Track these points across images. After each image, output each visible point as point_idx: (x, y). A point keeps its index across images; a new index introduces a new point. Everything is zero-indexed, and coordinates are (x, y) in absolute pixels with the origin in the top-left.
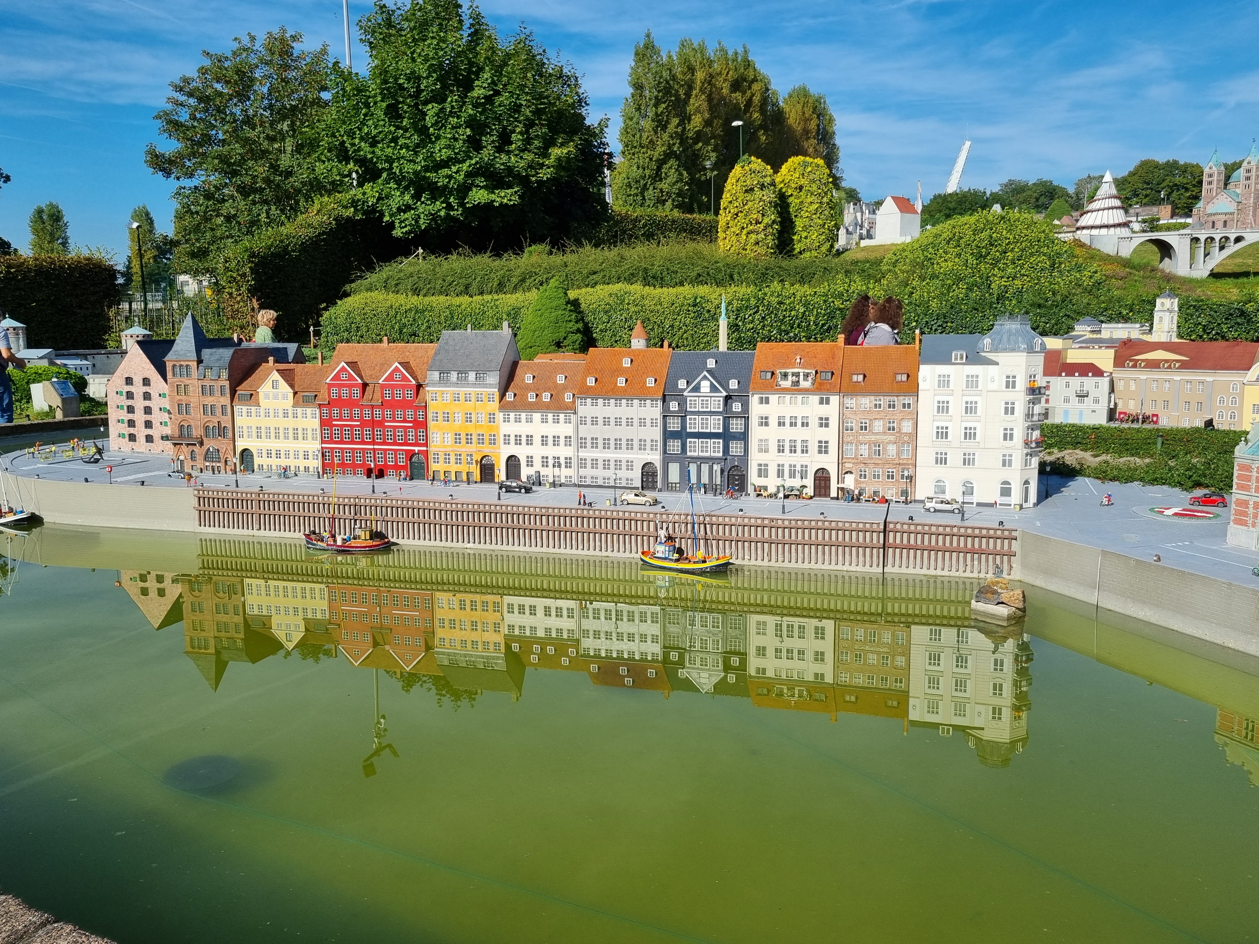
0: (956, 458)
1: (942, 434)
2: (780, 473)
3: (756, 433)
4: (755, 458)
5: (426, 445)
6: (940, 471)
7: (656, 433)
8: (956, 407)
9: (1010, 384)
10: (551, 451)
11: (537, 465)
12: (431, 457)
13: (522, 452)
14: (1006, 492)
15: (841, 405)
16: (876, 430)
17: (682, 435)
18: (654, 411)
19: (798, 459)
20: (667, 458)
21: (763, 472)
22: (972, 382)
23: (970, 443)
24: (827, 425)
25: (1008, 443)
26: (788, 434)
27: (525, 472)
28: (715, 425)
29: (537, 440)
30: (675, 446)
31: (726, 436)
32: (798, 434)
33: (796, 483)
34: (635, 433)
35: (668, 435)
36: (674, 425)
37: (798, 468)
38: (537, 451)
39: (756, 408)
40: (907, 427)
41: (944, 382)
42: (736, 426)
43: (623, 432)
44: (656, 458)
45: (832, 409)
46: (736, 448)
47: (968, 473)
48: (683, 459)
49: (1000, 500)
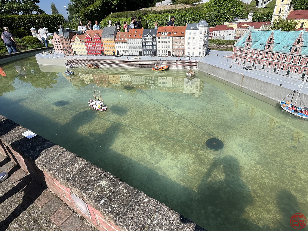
0: (191, 48)
1: (189, 44)
2: (162, 52)
3: (158, 44)
4: (158, 49)
5: (103, 49)
6: (189, 51)
7: (141, 45)
8: (192, 39)
9: (201, 33)
10: (124, 49)
11: (122, 52)
12: (104, 51)
13: (119, 50)
14: (200, 54)
15: (172, 38)
16: (178, 43)
17: (145, 46)
18: (140, 41)
19: (165, 49)
20: (143, 50)
21: (159, 52)
22: (195, 33)
23: (194, 45)
24: (170, 43)
25: (200, 45)
26: (163, 44)
27: (120, 53)
28: (151, 43)
29: (121, 47)
30: (144, 48)
31: (153, 45)
32: (165, 44)
33: (165, 54)
34: (138, 45)
35: (143, 46)
36: (144, 44)
37: (165, 51)
38: (122, 49)
39: (158, 40)
40: (183, 42)
41: (190, 33)
42: (154, 44)
43: (136, 45)
44: (141, 50)
45: (171, 39)
46: (155, 48)
47: (194, 51)
48: (146, 50)
49: (199, 55)
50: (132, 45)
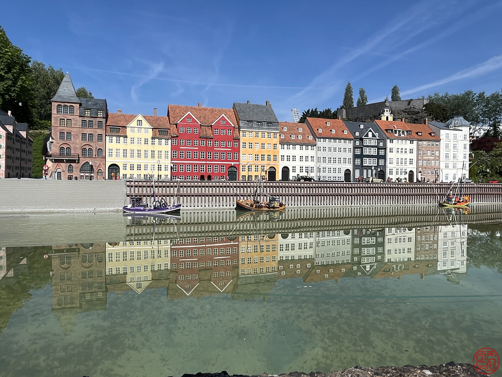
0: (451, 166)
1: (447, 156)
2: (397, 173)
3: (389, 155)
4: (389, 166)
6: (447, 171)
7: (350, 155)
8: (451, 147)
9: (465, 138)
10: (304, 164)
11: (298, 171)
12: (241, 167)
13: (290, 165)
15: (418, 144)
16: (429, 154)
18: (349, 145)
19: (403, 166)
20: (355, 167)
21: (391, 173)
22: (455, 136)
23: (455, 160)
24: (413, 152)
25: (465, 160)
26: (400, 156)
27: (292, 175)
28: (374, 152)
29: (298, 158)
30: (358, 162)
32: (404, 156)
35: (355, 156)
36: (358, 152)
37: (403, 170)
38: (298, 164)
39: (389, 145)
40: (437, 154)
41: (447, 135)
42: (381, 152)
43: (337, 155)
44: (350, 167)
45: (414, 145)
46: (381, 162)
48: (362, 167)
50: (327, 154)
